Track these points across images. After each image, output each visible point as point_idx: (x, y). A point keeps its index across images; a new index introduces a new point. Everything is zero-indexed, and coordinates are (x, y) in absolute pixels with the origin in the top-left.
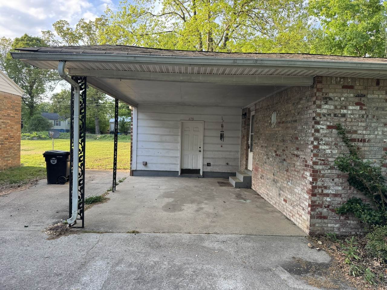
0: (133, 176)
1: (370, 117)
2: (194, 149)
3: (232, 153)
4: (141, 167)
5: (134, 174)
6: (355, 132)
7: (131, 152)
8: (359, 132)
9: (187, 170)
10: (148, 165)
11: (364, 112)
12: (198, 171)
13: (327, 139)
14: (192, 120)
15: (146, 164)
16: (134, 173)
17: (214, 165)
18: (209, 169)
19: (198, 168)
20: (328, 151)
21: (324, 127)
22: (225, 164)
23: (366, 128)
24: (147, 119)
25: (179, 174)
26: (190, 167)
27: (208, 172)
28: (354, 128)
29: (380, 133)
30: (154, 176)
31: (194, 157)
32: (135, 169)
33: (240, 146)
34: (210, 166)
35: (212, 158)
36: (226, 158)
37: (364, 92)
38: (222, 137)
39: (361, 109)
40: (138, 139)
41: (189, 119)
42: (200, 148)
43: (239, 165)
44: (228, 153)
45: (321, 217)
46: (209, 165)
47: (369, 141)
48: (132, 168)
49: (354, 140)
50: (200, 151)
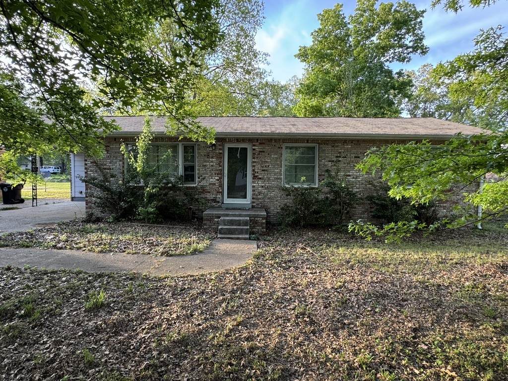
1: (112, 157)
6: (106, 165)
8: (107, 164)
11: (109, 154)
13: (91, 169)
20: (92, 175)
21: (89, 162)
23: (110, 163)
28: (105, 163)
29: (118, 165)
37: (108, 145)
39: (108, 153)
45: (90, 208)
47: (113, 169)
49: (105, 169)
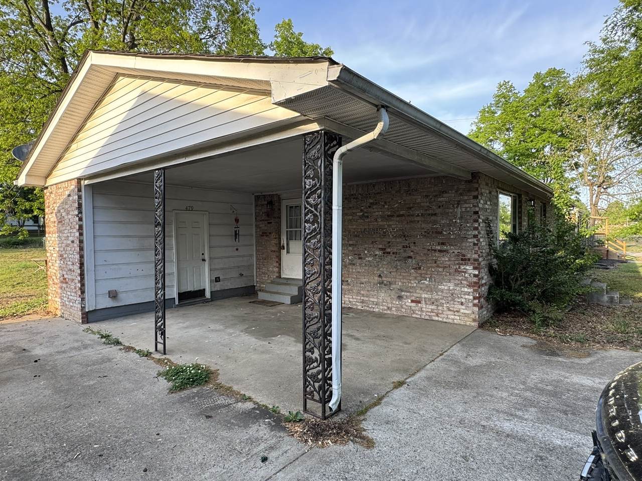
0: (88, 323)
2: (194, 256)
3: (245, 259)
4: (106, 303)
5: (89, 321)
7: (82, 275)
9: (187, 294)
10: (121, 296)
12: (202, 292)
14: (191, 209)
15: (113, 295)
16: (90, 316)
17: (225, 279)
18: (218, 287)
19: (202, 288)
22: (237, 275)
24: (113, 208)
25: (177, 303)
26: (190, 288)
27: (217, 291)
30: (132, 315)
31: (195, 269)
32: (94, 308)
33: (255, 247)
34: (219, 281)
35: (222, 269)
36: (238, 267)
38: (236, 235)
40: (96, 245)
41: (187, 208)
42: (203, 254)
43: (255, 274)
44: (241, 259)
46: (217, 280)
48: (87, 308)
50: (204, 260)
